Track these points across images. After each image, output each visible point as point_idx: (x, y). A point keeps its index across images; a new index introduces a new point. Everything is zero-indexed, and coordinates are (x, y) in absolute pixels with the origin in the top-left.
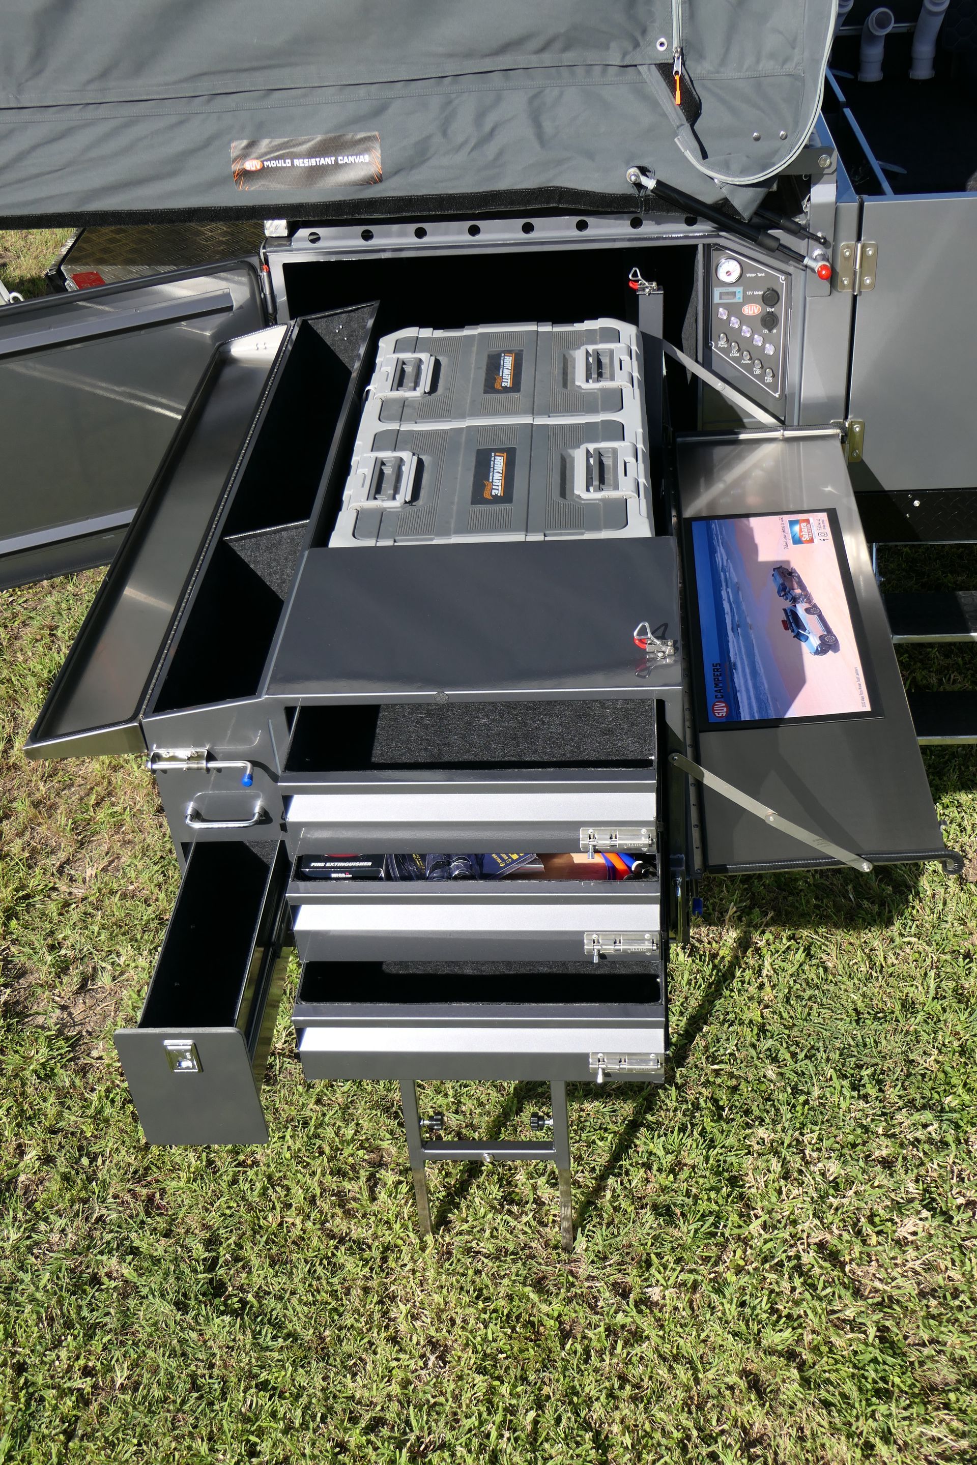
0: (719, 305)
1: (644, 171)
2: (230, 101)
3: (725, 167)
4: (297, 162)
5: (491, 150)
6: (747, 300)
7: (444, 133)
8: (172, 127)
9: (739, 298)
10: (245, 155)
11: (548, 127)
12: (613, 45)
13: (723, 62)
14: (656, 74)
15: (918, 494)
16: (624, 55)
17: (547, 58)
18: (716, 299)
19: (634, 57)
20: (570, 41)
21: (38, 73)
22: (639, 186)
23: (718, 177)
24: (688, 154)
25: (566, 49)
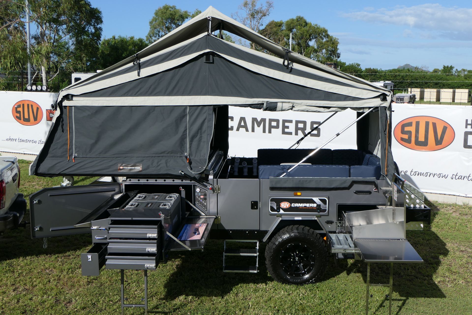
0: (197, 196)
1: (182, 172)
2: (119, 158)
3: (194, 171)
4: (128, 168)
5: (159, 167)
6: (201, 195)
7: (152, 164)
8: (110, 161)
9: (200, 195)
10: (120, 166)
11: (168, 165)
12: (179, 153)
13: (195, 156)
14: (185, 158)
15: (231, 230)
16: (180, 155)
17: (169, 155)
18: (196, 195)
19: (182, 155)
20: (172, 152)
21: (90, 152)
22: (181, 174)
23: (193, 173)
24: (189, 169)
25: (171, 154)
